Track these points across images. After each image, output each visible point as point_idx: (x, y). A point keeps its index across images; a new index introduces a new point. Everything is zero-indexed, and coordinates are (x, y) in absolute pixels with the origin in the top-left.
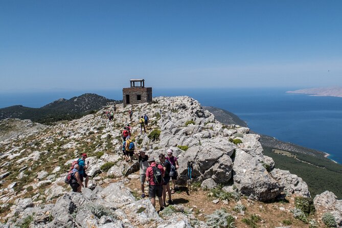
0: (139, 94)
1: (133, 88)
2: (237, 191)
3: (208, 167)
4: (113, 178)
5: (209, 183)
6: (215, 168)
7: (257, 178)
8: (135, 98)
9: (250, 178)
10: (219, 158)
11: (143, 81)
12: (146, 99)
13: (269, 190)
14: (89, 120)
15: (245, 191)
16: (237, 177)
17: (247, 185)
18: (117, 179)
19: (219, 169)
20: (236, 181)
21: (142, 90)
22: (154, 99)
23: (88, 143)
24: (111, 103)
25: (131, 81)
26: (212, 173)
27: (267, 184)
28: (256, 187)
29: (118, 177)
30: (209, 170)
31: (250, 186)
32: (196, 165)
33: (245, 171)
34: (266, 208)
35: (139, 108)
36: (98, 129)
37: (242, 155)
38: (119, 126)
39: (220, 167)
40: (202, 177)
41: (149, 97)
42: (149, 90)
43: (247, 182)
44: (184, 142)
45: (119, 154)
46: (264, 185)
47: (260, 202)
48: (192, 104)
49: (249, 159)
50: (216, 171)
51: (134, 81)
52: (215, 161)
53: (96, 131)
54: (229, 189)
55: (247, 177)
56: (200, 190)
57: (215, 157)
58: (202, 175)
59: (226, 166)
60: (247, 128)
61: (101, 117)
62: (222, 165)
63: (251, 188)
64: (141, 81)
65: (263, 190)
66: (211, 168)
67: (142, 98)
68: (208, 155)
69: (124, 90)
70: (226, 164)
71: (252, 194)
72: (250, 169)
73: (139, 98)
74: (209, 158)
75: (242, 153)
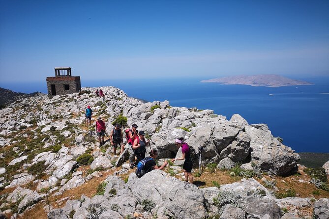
0: (67, 83)
1: (58, 76)
2: (257, 167)
3: (225, 146)
4: (102, 170)
5: (226, 162)
6: (234, 145)
7: (276, 153)
8: (63, 88)
9: (269, 154)
10: (237, 135)
11: (70, 68)
12: (75, 89)
13: (288, 163)
14: (7, 114)
15: (264, 167)
16: (255, 153)
17: (267, 161)
18: (108, 171)
19: (238, 147)
20: (255, 158)
21: (70, 79)
22: (83, 89)
23: (25, 138)
24: (19, 97)
25: (56, 70)
26: (229, 151)
27: (286, 157)
28: (276, 162)
29: (108, 168)
30: (226, 149)
31: (270, 162)
32: (211, 145)
33: (261, 147)
34: (286, 181)
35: (70, 98)
36: (30, 123)
37: (253, 131)
38: (57, 118)
39: (239, 145)
40: (218, 157)
41: (78, 87)
42: (78, 79)
43: (267, 157)
44: (170, 125)
45: (84, 145)
46: (283, 159)
47: (279, 177)
48: (119, 94)
49: (262, 134)
50: (235, 149)
51: (59, 70)
52: (233, 138)
53: (28, 125)
54: (248, 166)
55: (265, 153)
56: (218, 170)
57: (233, 135)
58: (218, 155)
59: (246, 142)
60: (211, 111)
61: (25, 111)
62: (241, 142)
63: (271, 164)
64: (67, 69)
65: (282, 164)
66: (228, 147)
67: (71, 88)
68: (224, 133)
69: (48, 79)
70: (245, 141)
71: (271, 169)
72: (267, 144)
73: (67, 88)
74: (227, 136)
75: (252, 129)
